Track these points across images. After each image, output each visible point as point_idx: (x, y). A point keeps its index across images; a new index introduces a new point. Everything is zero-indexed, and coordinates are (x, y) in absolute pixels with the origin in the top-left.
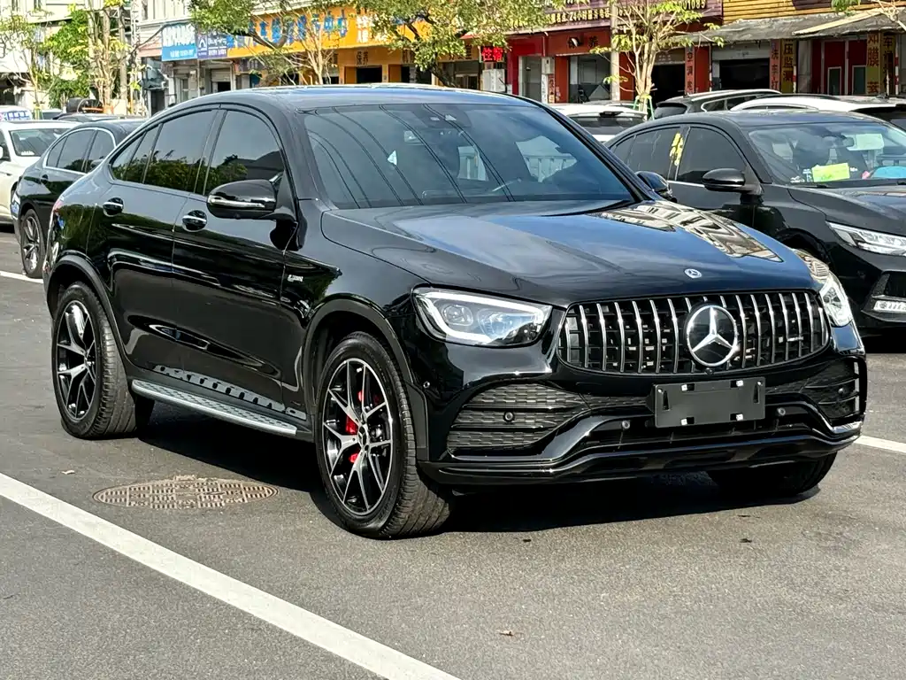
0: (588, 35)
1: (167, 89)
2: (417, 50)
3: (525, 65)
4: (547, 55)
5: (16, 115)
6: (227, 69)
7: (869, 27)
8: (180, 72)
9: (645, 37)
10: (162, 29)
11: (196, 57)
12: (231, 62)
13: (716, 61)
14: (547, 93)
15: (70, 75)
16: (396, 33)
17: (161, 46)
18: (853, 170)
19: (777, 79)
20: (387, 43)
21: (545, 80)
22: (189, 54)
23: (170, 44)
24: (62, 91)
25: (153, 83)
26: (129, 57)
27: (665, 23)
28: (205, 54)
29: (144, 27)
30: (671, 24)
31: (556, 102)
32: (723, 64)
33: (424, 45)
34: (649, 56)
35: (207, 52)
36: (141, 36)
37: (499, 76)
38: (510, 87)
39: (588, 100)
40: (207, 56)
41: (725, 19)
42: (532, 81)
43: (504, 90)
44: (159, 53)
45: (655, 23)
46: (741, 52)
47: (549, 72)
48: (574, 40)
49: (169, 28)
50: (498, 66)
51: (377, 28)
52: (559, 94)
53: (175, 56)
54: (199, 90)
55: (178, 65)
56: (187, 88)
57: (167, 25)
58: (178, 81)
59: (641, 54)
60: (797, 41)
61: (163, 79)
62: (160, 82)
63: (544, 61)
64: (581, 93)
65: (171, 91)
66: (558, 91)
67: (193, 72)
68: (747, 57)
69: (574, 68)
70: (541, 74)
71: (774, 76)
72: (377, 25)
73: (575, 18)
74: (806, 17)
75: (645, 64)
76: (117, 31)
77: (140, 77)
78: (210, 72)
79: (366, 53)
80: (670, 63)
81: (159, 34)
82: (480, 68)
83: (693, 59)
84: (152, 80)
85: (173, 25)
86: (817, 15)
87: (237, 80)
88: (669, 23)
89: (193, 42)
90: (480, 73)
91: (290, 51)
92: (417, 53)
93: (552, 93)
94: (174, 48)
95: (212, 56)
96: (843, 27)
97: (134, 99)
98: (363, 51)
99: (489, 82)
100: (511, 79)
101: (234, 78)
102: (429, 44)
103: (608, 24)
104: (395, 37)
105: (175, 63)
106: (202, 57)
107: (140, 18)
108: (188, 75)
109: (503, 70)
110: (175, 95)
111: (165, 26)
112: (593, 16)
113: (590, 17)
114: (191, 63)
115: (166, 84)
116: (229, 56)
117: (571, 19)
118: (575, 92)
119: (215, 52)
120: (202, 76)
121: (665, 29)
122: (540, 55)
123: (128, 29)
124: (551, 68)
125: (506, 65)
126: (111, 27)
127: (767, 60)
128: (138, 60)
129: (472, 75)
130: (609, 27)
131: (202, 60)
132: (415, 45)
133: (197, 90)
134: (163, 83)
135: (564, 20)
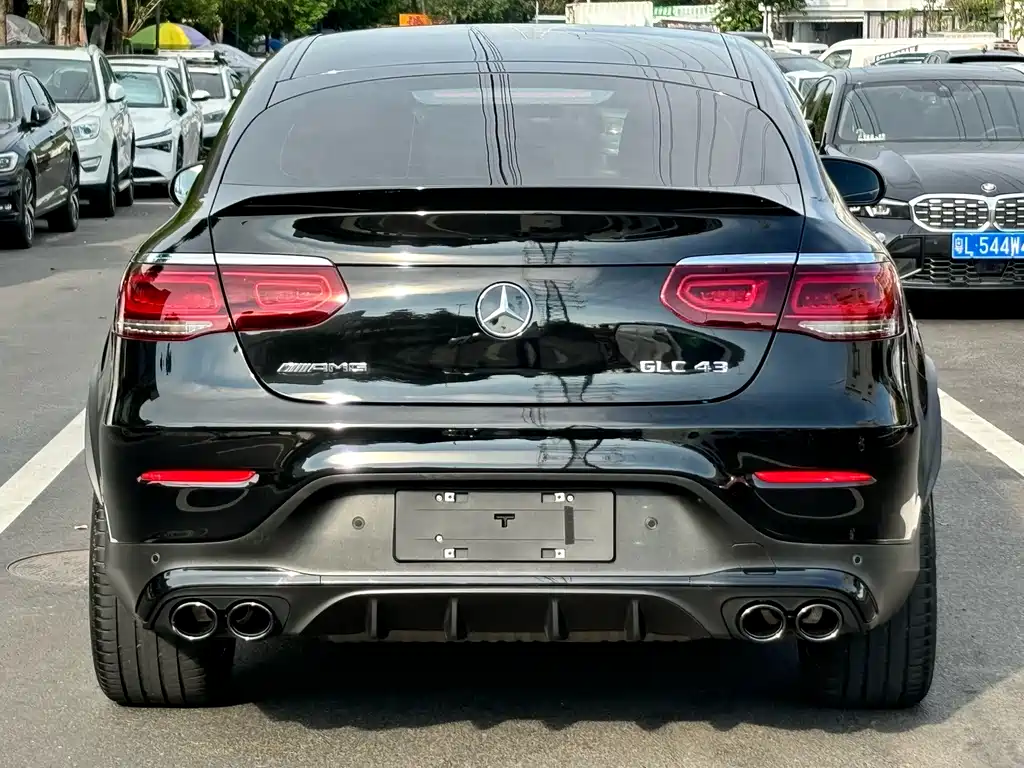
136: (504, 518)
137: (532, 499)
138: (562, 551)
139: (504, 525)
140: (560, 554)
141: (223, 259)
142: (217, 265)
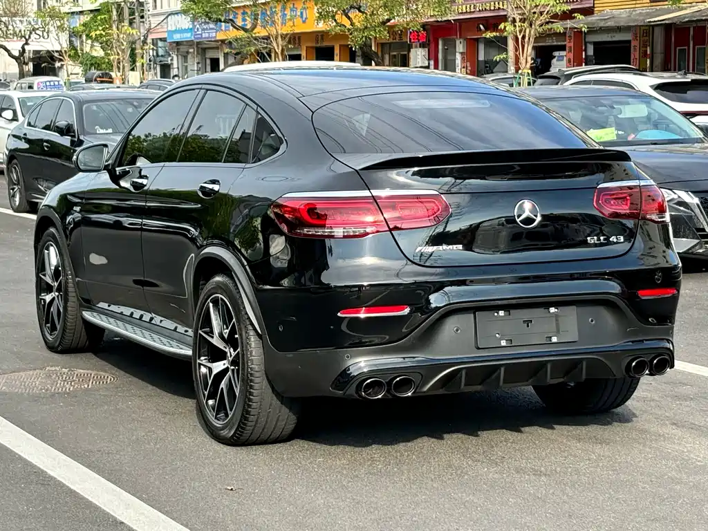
0: (491, 21)
1: (172, 64)
2: (351, 34)
3: (444, 45)
4: (460, 38)
5: (52, 84)
6: (217, 48)
7: (703, 16)
8: (181, 50)
9: (526, 24)
10: (167, 17)
11: (193, 38)
12: (220, 43)
13: (590, 43)
14: (460, 67)
15: (98, 52)
16: (335, 20)
17: (166, 30)
18: (620, 132)
19: (637, 56)
20: (328, 29)
21: (458, 57)
22: (188, 36)
23: (174, 29)
24: (92, 65)
25: (162, 59)
26: (142, 38)
27: (541, 13)
28: (200, 36)
29: (153, 15)
30: (547, 14)
31: (467, 73)
32: (596, 44)
33: (356, 30)
34: (529, 39)
35: (201, 34)
36: (152, 22)
37: (423, 53)
38: (432, 63)
39: (492, 73)
40: (201, 38)
41: (595, 9)
42: (449, 58)
43: (427, 65)
44: (165, 35)
45: (534, 13)
46: (610, 35)
47: (461, 51)
48: (481, 26)
49: (173, 16)
50: (423, 46)
51: (322, 16)
52: (469, 68)
53: (177, 37)
54: (196, 64)
55: (181, 45)
56: (187, 62)
57: (172, 14)
58: (180, 57)
59: (524, 37)
60: (652, 27)
61: (170, 55)
62: (167, 58)
63: (458, 42)
64: (487, 67)
65: (175, 65)
66: (468, 65)
67: (191, 50)
68: (614, 39)
69: (481, 47)
70: (456, 52)
71: (635, 54)
72: (321, 15)
73: (481, 8)
74: (658, 8)
75: (526, 45)
76: (134, 18)
77: (151, 54)
78: (204, 50)
79: (322, 36)
80: (555, 43)
81: (165, 21)
82: (409, 47)
83: (572, 40)
84: (162, 56)
85: (177, 13)
86: (666, 7)
87: (224, 57)
88: (545, 13)
89: (191, 27)
90: (409, 51)
91: (257, 35)
92: (350, 36)
93: (464, 67)
94: (176, 31)
95: (205, 38)
96: (684, 16)
97: (147, 71)
98: (319, 35)
99: (416, 58)
100: (433, 56)
101: (223, 55)
102: (360, 30)
103: (505, 13)
104: (335, 24)
105: (178, 43)
106: (198, 38)
107: (151, 9)
108: (188, 52)
109: (427, 49)
110: (178, 68)
111: (169, 15)
112: (495, 7)
113: (492, 8)
114: (190, 43)
115: (172, 60)
116: (218, 38)
117: (478, 10)
118: (482, 66)
119: (207, 35)
120: (198, 53)
121: (541, 18)
122: (455, 37)
123: (142, 17)
124: (463, 47)
125: (429, 45)
126: (130, 15)
127: (629, 42)
128: (149, 41)
129: (402, 53)
130: (506, 15)
131: (198, 41)
132: (349, 30)
133: (194, 64)
134: (170, 58)
135: (472, 10)
136: (528, 322)
137: (539, 312)
138: (556, 338)
139: (528, 326)
140: (554, 339)
141: (376, 193)
142: (373, 196)
